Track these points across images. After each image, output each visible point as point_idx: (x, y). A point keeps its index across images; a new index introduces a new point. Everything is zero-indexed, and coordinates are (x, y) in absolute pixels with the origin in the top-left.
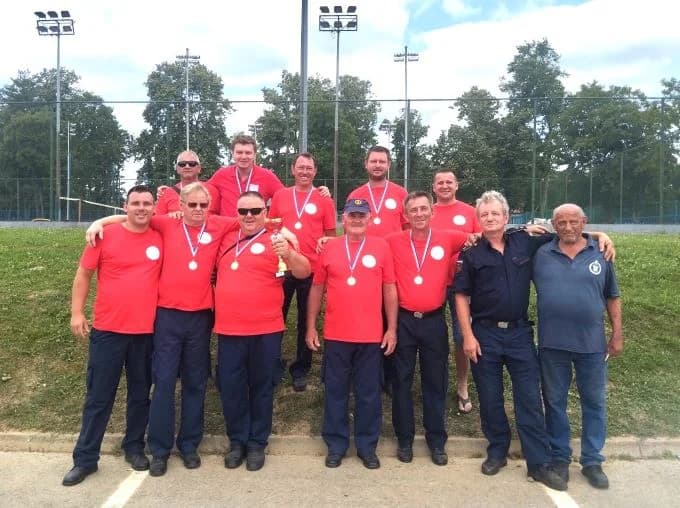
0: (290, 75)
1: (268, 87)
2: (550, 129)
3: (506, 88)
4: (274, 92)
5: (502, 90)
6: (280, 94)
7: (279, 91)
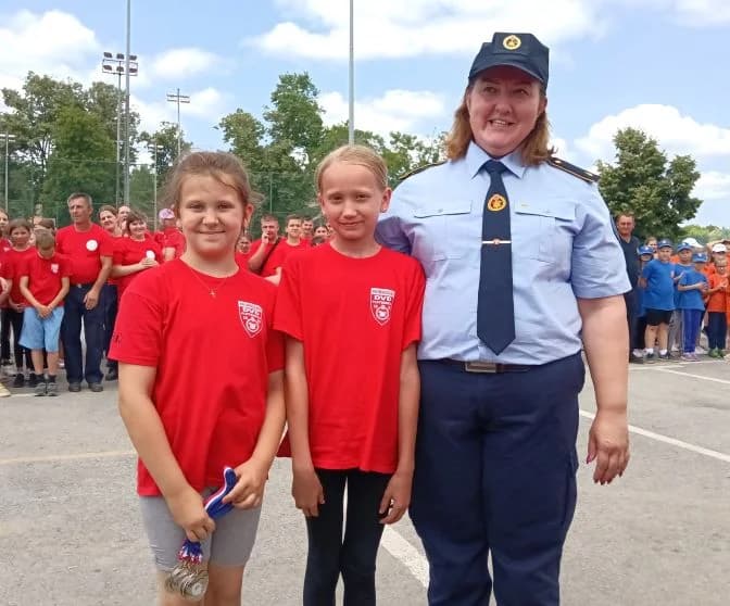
0: (37, 77)
1: (8, 88)
2: (310, 160)
3: (269, 117)
4: (16, 93)
5: (266, 119)
6: (23, 97)
7: (23, 94)
